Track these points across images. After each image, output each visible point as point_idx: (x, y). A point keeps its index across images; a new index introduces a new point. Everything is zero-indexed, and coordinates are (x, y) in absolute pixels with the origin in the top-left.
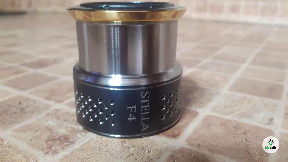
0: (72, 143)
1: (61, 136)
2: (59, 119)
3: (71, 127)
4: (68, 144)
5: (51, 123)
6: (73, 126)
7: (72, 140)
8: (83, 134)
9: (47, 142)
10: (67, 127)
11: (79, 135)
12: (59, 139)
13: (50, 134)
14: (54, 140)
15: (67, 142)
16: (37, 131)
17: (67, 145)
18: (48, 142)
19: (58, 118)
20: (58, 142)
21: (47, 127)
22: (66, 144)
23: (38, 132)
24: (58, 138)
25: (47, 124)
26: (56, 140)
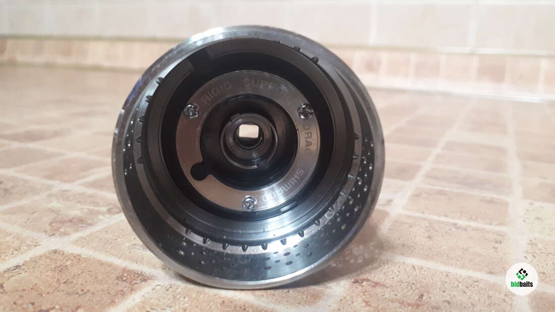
0: (90, 225)
1: (74, 218)
2: (69, 201)
3: (89, 209)
4: (84, 225)
5: (55, 204)
6: (91, 208)
7: (90, 222)
8: (107, 215)
9: (51, 224)
10: (82, 209)
11: (100, 217)
12: (71, 221)
13: (56, 216)
14: (63, 222)
15: (83, 223)
16: (34, 213)
17: (83, 227)
18: (53, 224)
19: (67, 199)
20: (69, 224)
21: (50, 209)
22: (81, 225)
23: (36, 215)
24: (69, 220)
25: (50, 206)
26: (66, 222)
